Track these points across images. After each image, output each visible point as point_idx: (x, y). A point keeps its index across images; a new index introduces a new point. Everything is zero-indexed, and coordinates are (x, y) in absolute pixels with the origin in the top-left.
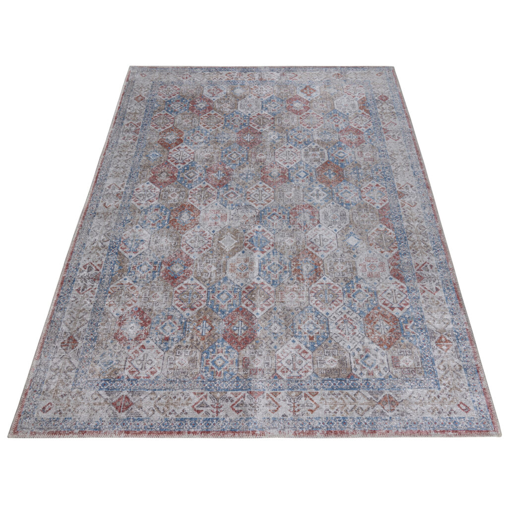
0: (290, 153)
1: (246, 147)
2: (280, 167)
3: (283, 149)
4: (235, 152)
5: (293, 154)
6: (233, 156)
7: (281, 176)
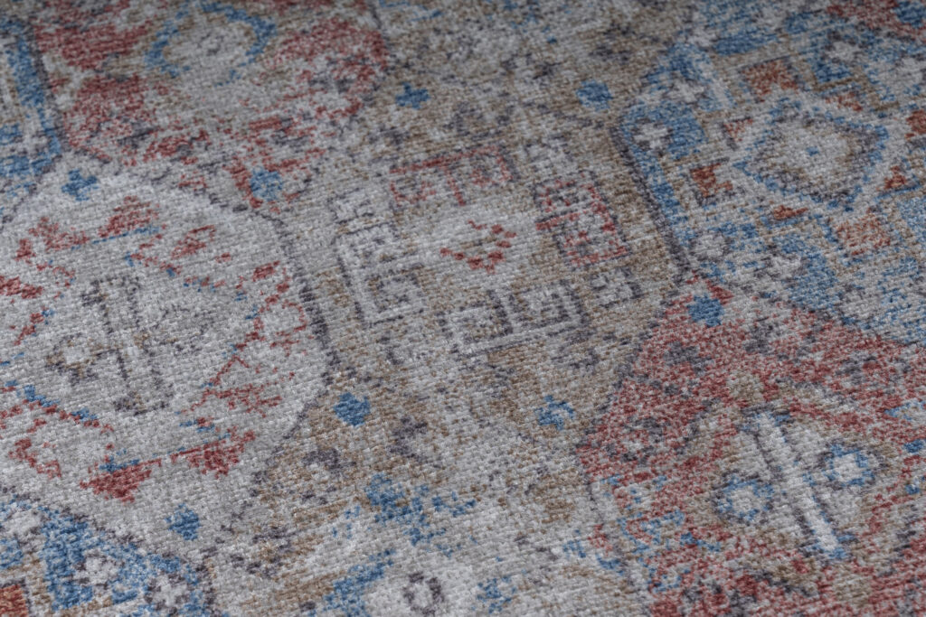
0: (105, 392)
1: (742, 310)
2: (181, 149)
3: (224, 416)
4: (843, 199)
5: (61, 387)
6: (835, 143)
7: (124, 46)
